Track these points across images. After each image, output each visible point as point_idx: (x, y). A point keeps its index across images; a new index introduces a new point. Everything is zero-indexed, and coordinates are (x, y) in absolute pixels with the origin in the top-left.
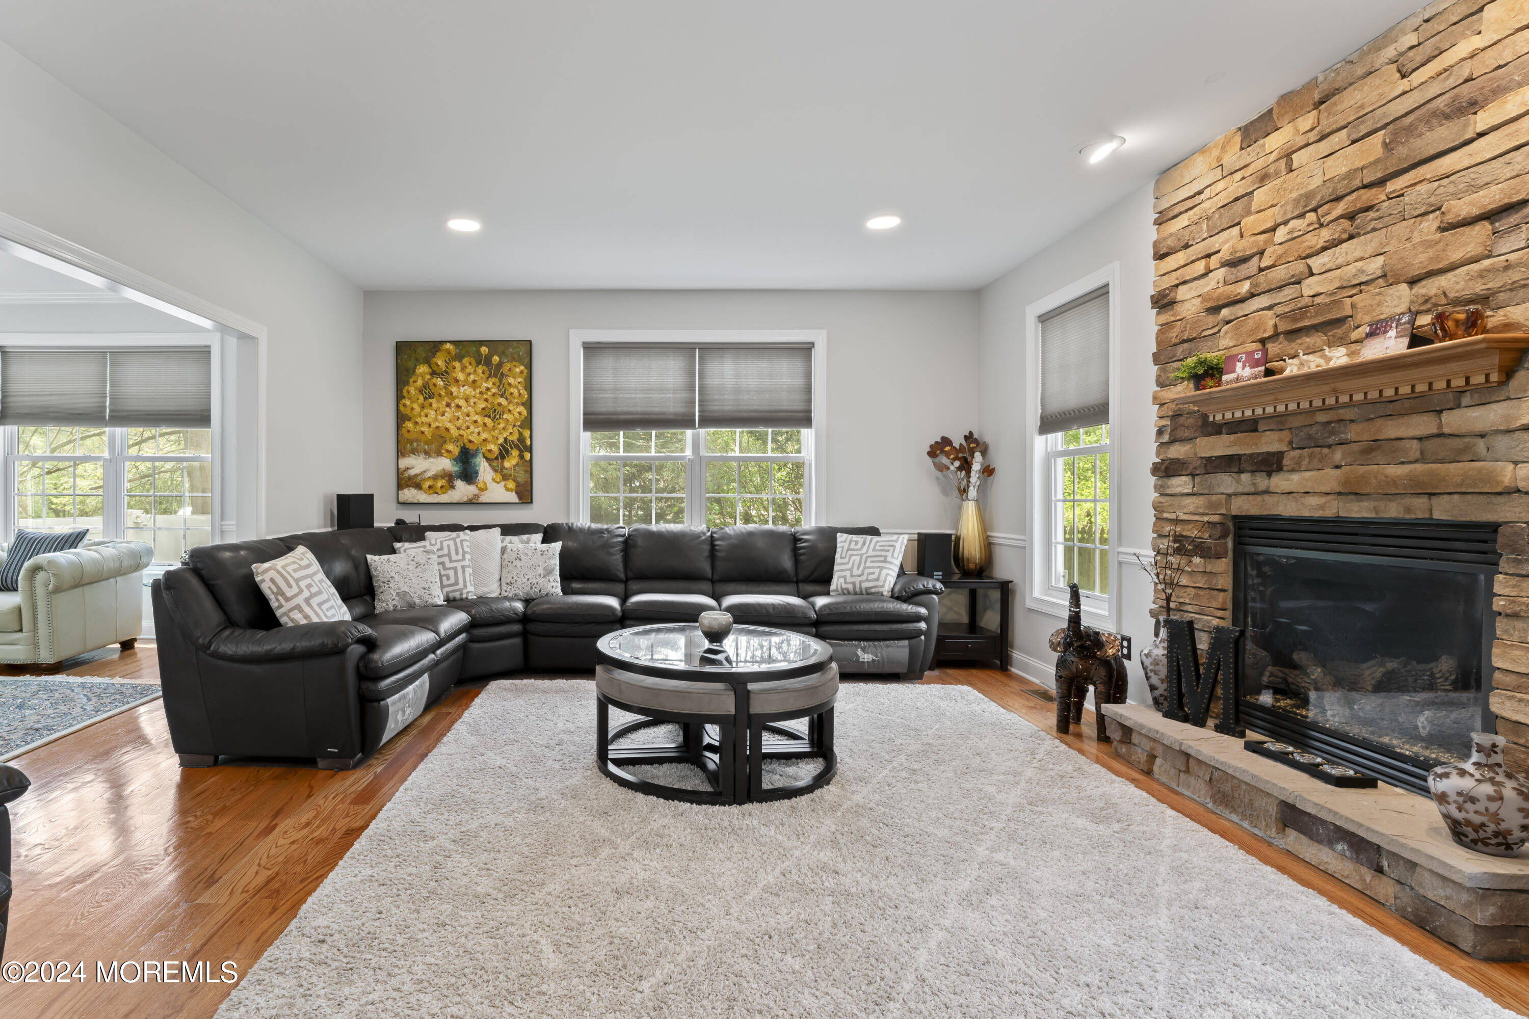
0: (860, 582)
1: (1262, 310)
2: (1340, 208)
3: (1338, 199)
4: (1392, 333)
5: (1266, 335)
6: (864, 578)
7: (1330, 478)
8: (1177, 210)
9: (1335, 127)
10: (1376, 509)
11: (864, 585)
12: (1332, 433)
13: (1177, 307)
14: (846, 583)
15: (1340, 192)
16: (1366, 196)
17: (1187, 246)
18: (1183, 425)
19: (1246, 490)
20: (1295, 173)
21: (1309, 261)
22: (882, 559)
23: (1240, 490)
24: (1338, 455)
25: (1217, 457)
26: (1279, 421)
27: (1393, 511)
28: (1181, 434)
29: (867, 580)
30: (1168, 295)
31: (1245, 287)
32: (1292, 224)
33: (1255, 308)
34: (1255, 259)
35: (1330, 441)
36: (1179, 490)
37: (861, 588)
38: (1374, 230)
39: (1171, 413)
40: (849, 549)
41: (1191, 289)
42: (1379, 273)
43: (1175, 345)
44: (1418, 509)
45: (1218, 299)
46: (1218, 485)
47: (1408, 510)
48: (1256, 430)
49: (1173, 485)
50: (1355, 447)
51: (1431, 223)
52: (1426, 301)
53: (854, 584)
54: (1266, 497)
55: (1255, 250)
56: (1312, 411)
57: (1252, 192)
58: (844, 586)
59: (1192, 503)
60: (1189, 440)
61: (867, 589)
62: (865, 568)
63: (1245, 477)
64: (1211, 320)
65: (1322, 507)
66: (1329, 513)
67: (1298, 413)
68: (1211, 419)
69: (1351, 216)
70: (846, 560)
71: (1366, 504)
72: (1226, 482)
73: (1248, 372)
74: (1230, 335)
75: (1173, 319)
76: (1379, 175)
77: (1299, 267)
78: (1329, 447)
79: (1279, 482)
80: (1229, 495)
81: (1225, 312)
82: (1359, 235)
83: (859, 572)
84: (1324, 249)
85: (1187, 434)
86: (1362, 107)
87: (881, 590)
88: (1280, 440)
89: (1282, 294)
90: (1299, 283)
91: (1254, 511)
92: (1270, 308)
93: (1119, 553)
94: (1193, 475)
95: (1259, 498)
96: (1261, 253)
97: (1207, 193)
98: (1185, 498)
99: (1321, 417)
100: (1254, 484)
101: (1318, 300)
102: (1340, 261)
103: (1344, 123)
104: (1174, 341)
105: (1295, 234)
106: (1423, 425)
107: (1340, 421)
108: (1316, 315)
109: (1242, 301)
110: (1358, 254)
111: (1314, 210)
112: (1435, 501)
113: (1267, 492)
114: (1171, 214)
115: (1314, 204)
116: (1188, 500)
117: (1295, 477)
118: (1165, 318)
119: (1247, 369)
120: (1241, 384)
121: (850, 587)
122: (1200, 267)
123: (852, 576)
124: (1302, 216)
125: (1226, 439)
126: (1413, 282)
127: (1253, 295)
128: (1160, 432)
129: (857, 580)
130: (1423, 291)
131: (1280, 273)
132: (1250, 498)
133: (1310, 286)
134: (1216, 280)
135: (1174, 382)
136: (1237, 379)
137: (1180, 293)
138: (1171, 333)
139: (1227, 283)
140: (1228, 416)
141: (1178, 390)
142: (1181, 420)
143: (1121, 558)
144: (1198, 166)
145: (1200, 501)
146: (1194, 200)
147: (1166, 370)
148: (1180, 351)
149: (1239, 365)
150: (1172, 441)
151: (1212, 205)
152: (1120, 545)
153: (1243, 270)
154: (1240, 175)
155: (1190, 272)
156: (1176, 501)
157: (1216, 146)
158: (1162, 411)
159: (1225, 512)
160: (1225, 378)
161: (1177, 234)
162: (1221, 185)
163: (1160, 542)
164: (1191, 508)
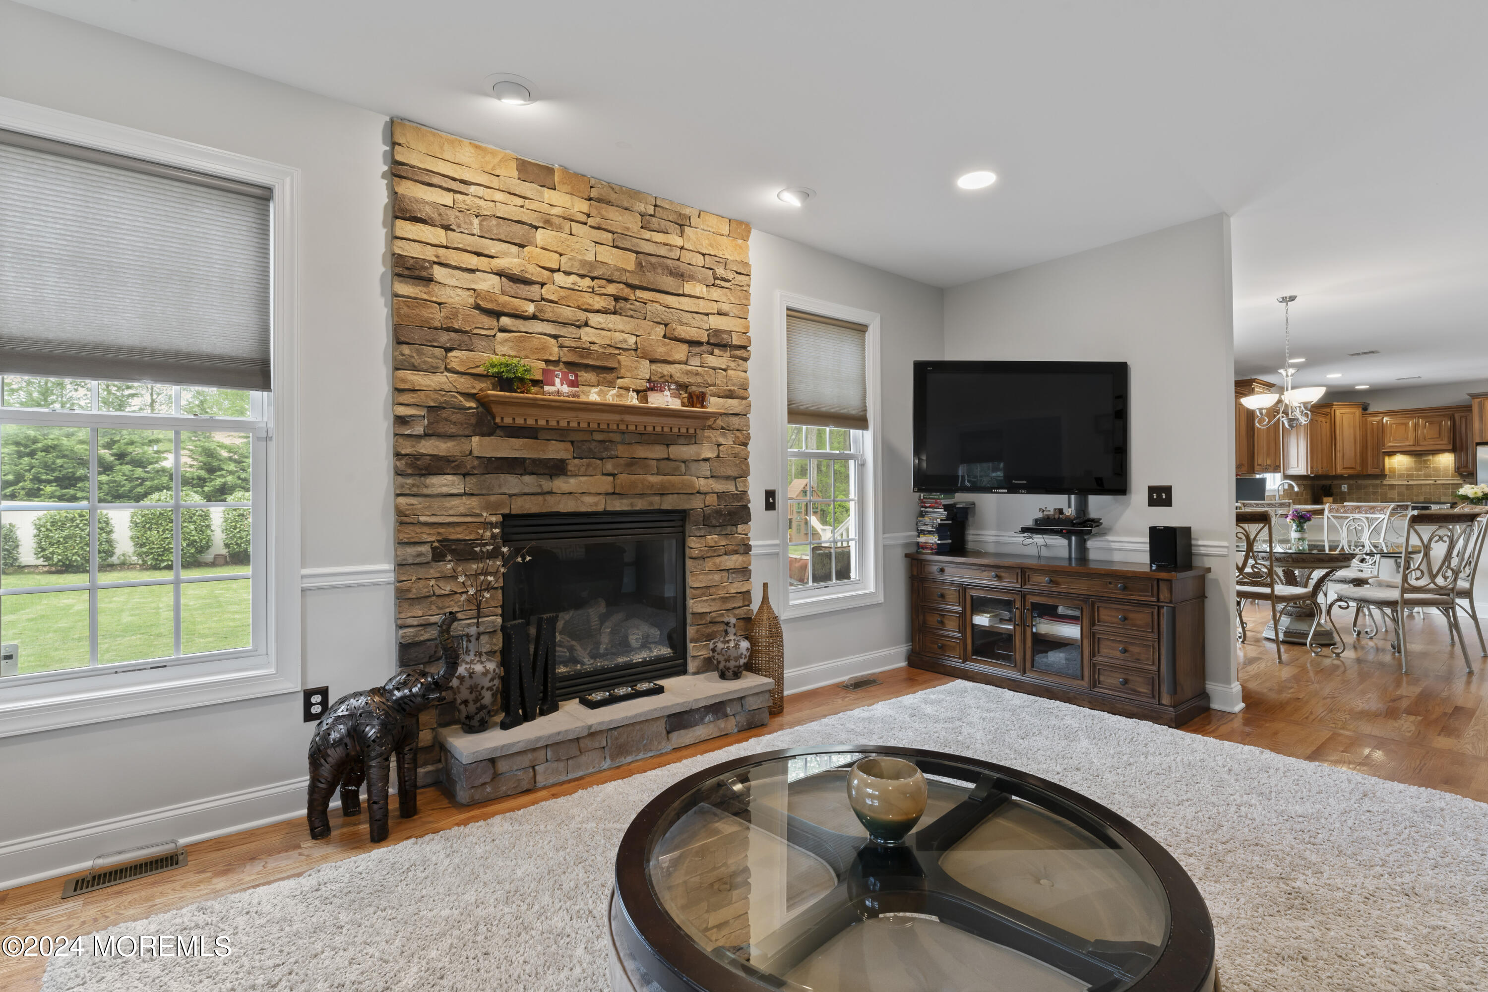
1: (545, 334)
2: (612, 289)
3: (610, 281)
4: (667, 393)
5: (551, 358)
7: (605, 484)
8: (436, 180)
9: (609, 228)
10: (632, 505)
12: (606, 449)
13: (435, 288)
15: (615, 278)
16: (627, 292)
17: (447, 228)
18: (446, 420)
19: (531, 491)
20: (575, 239)
21: (590, 315)
23: (527, 490)
24: (609, 467)
25: (497, 459)
26: (561, 434)
27: (640, 505)
28: (443, 428)
30: (427, 268)
31: (531, 308)
32: (573, 278)
33: (540, 330)
34: (537, 287)
35: (604, 455)
36: (445, 490)
38: (632, 317)
39: (432, 404)
41: (453, 276)
42: (634, 347)
43: (436, 328)
44: (657, 503)
45: (504, 306)
46: (500, 486)
47: (651, 504)
48: (536, 438)
49: (433, 485)
50: (621, 461)
51: (660, 330)
52: (662, 377)
54: (548, 497)
55: (540, 280)
56: (592, 432)
57: (537, 228)
59: (460, 505)
60: (451, 437)
63: (527, 479)
64: (486, 321)
65: (596, 504)
66: (600, 508)
67: (578, 430)
68: (498, 420)
69: (617, 299)
71: (625, 501)
72: (512, 483)
73: (565, 389)
74: (510, 344)
75: (425, 297)
76: (637, 283)
77: (582, 316)
78: (601, 459)
79: (561, 484)
80: (511, 496)
81: (505, 321)
82: (620, 314)
84: (598, 311)
85: (453, 430)
86: (628, 229)
88: (566, 450)
89: (565, 330)
90: (579, 327)
91: (535, 510)
92: (555, 337)
93: (303, 577)
94: (464, 475)
95: (540, 498)
96: (543, 285)
97: (472, 189)
98: (448, 499)
99: (598, 437)
100: (541, 486)
101: (593, 347)
102: (611, 326)
103: (615, 230)
104: (437, 324)
105: (577, 288)
106: (658, 452)
107: (611, 441)
108: (597, 359)
109: (526, 318)
110: (621, 327)
111: (593, 279)
112: (665, 497)
113: (550, 493)
114: (426, 179)
115: (595, 274)
116: (456, 502)
117: (572, 481)
118: (405, 289)
119: (565, 386)
120: (562, 398)
122: (473, 261)
124: (582, 276)
125: (517, 442)
126: (652, 361)
127: (534, 317)
128: (400, 420)
130: (660, 370)
131: (567, 313)
132: (533, 497)
133: (587, 335)
134: (489, 284)
135: (433, 370)
136: (558, 393)
137: (439, 273)
138: (425, 313)
139: (503, 293)
140: (520, 421)
141: (440, 380)
142: (445, 414)
143: (308, 584)
144: (466, 154)
145: (473, 502)
146: (462, 187)
147: (419, 353)
148: (445, 338)
149: (557, 381)
150: (426, 435)
151: (487, 208)
152: (304, 565)
153: (524, 290)
154: (520, 201)
155: (454, 257)
156: (436, 503)
157: (493, 153)
158: (407, 398)
159: (507, 511)
160: (547, 388)
161: (434, 205)
162: (499, 196)
163: (411, 550)
164: (462, 510)
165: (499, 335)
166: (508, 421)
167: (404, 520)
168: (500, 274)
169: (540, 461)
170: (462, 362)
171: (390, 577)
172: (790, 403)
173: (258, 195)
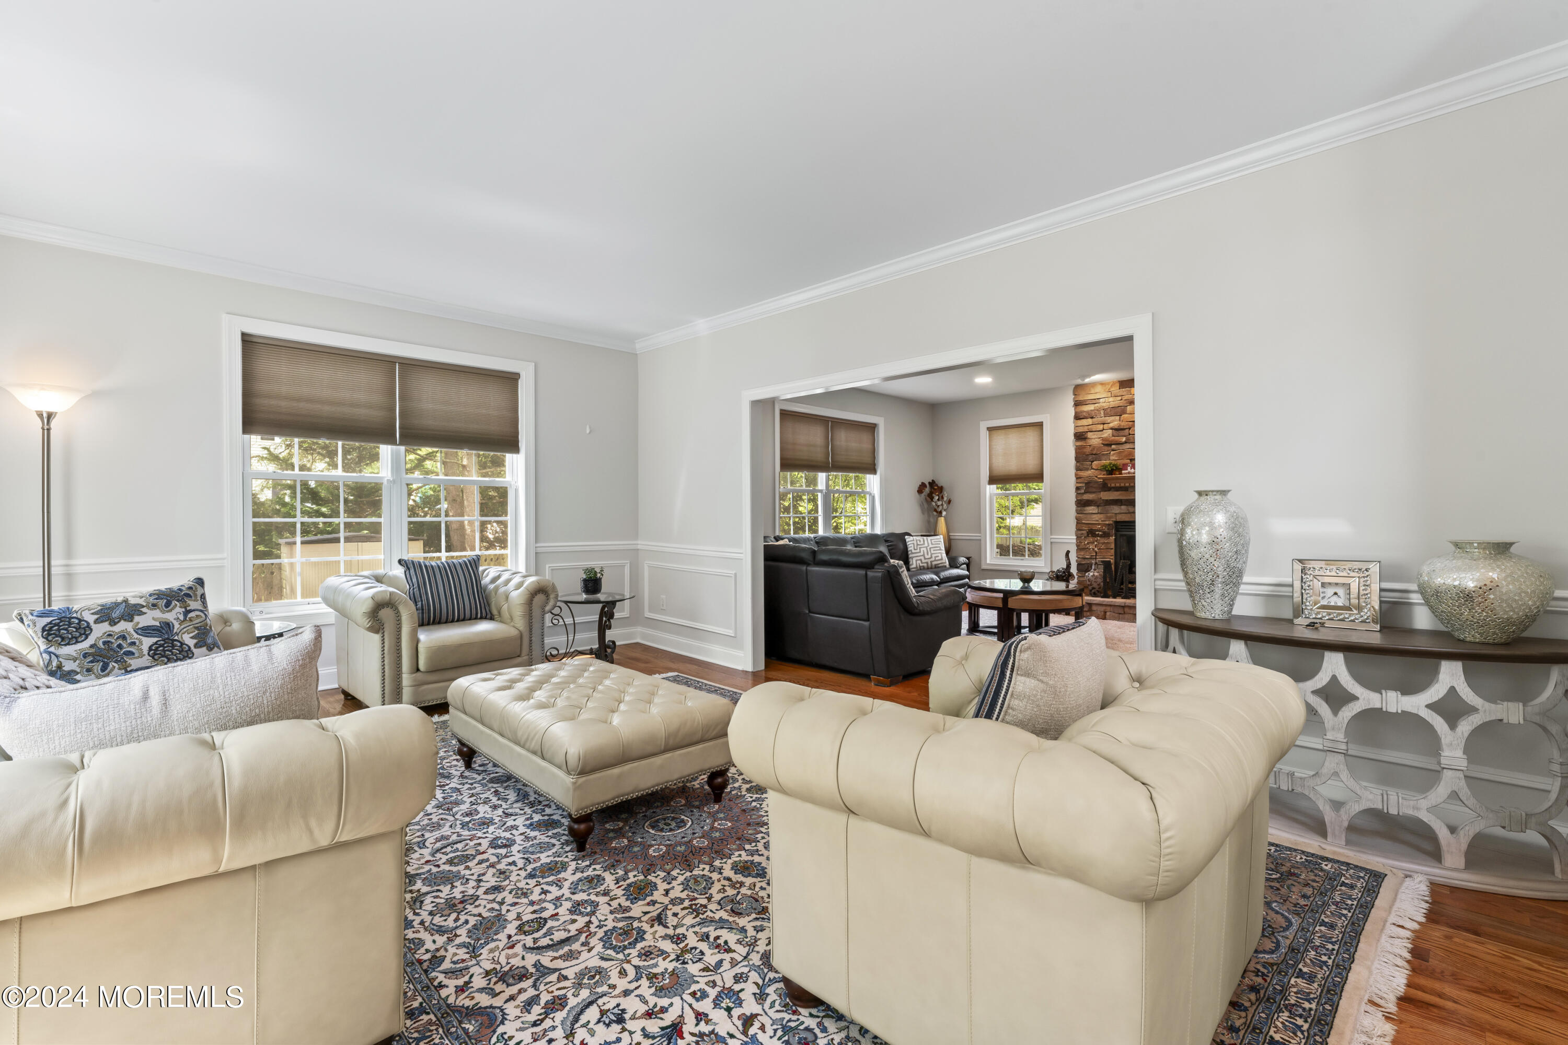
0: (931, 562)
1: (1130, 449)
6: (933, 559)
8: (1088, 402)
11: (934, 563)
13: (1088, 441)
17: (1092, 418)
18: (1092, 487)
19: (1124, 512)
22: (939, 549)
23: (1122, 512)
25: (1110, 500)
28: (1090, 490)
29: (935, 560)
30: (1085, 435)
31: (1124, 440)
33: (1128, 447)
34: (1127, 430)
36: (1091, 512)
37: (932, 565)
39: (1087, 482)
40: (918, 545)
41: (1095, 434)
43: (1088, 455)
45: (1112, 441)
46: (1111, 510)
48: (1127, 491)
49: (1087, 510)
53: (927, 563)
55: (1128, 427)
57: (1126, 407)
58: (921, 565)
59: (1096, 517)
60: (1094, 492)
61: (935, 565)
62: (932, 554)
63: (1123, 507)
64: (1106, 448)
68: (1109, 485)
70: (918, 551)
72: (1116, 509)
73: (1132, 471)
74: (1116, 455)
75: (1085, 444)
80: (1116, 514)
81: (1113, 446)
83: (929, 556)
85: (1094, 490)
87: (945, 564)
91: (1127, 519)
93: (1051, 538)
94: (1098, 506)
95: (1129, 515)
96: (1130, 429)
97: (1101, 400)
98: (1093, 515)
100: (1128, 510)
104: (1088, 453)
109: (1122, 444)
114: (1085, 403)
118: (1079, 443)
121: (925, 565)
122: (1101, 427)
123: (925, 559)
125: (1118, 493)
127: (1126, 442)
128: (1078, 489)
129: (929, 561)
132: (1125, 514)
134: (1108, 434)
135: (1087, 469)
136: (1129, 473)
137: (1090, 435)
138: (1085, 450)
139: (1113, 436)
140: (1118, 485)
141: (1090, 473)
142: (1091, 485)
143: (1052, 540)
144: (1099, 388)
145: (1101, 516)
146: (1097, 401)
147: (1082, 464)
148: (1090, 458)
149: (1129, 468)
150: (1085, 492)
151: (1105, 405)
152: (1051, 535)
153: (1122, 433)
154: (1120, 398)
155: (1094, 428)
156: (1088, 516)
157: (1108, 384)
158: (1079, 480)
159: (1114, 520)
160: (1123, 472)
161: (1087, 412)
162: (1111, 399)
163: (1079, 532)
164: (1097, 519)
165: (1112, 452)
166: (1113, 485)
167: (1079, 522)
168: (1112, 429)
169: (1127, 500)
170: (1096, 465)
171: (1075, 541)
173: (1039, 425)
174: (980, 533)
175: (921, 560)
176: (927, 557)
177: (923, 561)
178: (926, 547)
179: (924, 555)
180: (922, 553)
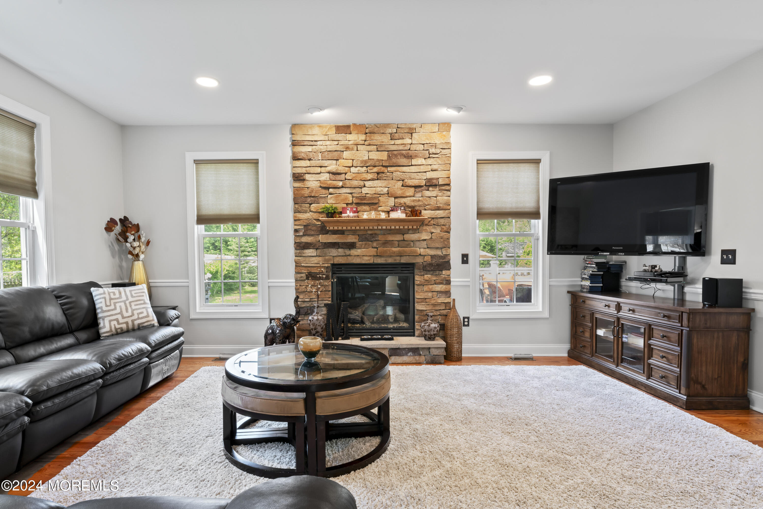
0: (133, 321)
1: (347, 193)
2: (375, 170)
3: (375, 166)
4: (399, 212)
5: (349, 202)
6: (136, 317)
7: (372, 251)
8: (305, 143)
9: (374, 144)
10: (386, 260)
11: (136, 323)
12: (373, 237)
13: (306, 182)
14: (119, 323)
15: (377, 165)
16: (383, 169)
17: (310, 160)
18: (310, 229)
19: (341, 255)
20: (359, 152)
21: (365, 182)
22: (142, 302)
23: (339, 254)
24: (375, 244)
25: (328, 243)
26: (354, 232)
27: (390, 261)
28: (309, 232)
29: (139, 318)
30: (303, 176)
31: (340, 184)
32: (358, 168)
33: (344, 192)
34: (344, 175)
35: (372, 240)
36: (310, 254)
37: (133, 324)
38: (385, 180)
39: (305, 224)
40: (111, 299)
41: (312, 177)
42: (386, 193)
43: (306, 197)
44: (398, 260)
45: (330, 185)
46: (329, 253)
47: (395, 260)
48: (344, 234)
49: (306, 253)
50: (380, 242)
51: (400, 183)
52: (400, 204)
53: (127, 323)
54: (349, 257)
55: (344, 172)
56: (367, 230)
57: (343, 151)
58: (118, 326)
59: (315, 260)
60: (312, 235)
61: (139, 325)
62: (133, 311)
63: (340, 250)
64: (324, 191)
65: (369, 260)
66: (371, 262)
67: (360, 230)
68: (328, 228)
69: (378, 173)
70: (112, 307)
71: (382, 259)
72: (333, 252)
73: (352, 214)
74: (333, 199)
75: (303, 186)
76: (388, 165)
77: (362, 183)
78: (372, 241)
79: (354, 252)
80: (334, 257)
81: (331, 190)
82: (380, 180)
83: (130, 313)
84: (370, 180)
85: (313, 233)
86: (383, 142)
87: (152, 323)
88: (355, 238)
89: (355, 190)
90: (361, 188)
91: (343, 262)
92: (351, 193)
93: (268, 282)
94: (317, 249)
95: (346, 258)
96: (346, 174)
97: (319, 142)
98: (311, 258)
99: (369, 232)
100: (345, 253)
101: (367, 195)
102: (375, 185)
103: (376, 144)
104: (306, 195)
105: (360, 172)
106: (399, 237)
107: (375, 234)
108: (369, 200)
109: (339, 188)
110: (380, 185)
111: (367, 167)
112: (402, 258)
113: (350, 255)
114: (302, 144)
115: (368, 165)
116: (314, 259)
117: (359, 251)
118: (297, 185)
120: (350, 218)
121: (124, 326)
122: (318, 170)
123: (123, 317)
124: (362, 167)
125: (335, 236)
126: (395, 198)
127: (342, 187)
128: (296, 231)
129: (129, 320)
130: (399, 201)
131: (355, 183)
132: (342, 257)
133: (365, 190)
134: (325, 177)
135: (305, 212)
136: (348, 216)
137: (307, 177)
138: (303, 192)
139: (331, 180)
140: (336, 228)
141: (308, 215)
142: (310, 227)
143: (270, 285)
144: (316, 131)
145: (320, 259)
146: (315, 143)
147: (301, 206)
148: (309, 200)
149: (348, 212)
150: (304, 235)
151: (323, 148)
152: (269, 279)
153: (338, 177)
154: (336, 143)
155: (312, 170)
156: (307, 259)
157: (326, 127)
158: (297, 223)
159: (332, 262)
160: (343, 215)
161: (305, 153)
162: (328, 143)
163: (299, 275)
164: (316, 262)
165: (329, 196)
166: (331, 228)
167: (298, 265)
168: (329, 173)
169: (345, 243)
170: (315, 208)
171: (294, 284)
172: (478, 209)
173: (255, 162)
174: (188, 279)
175: (117, 320)
176: (126, 314)
177: (121, 321)
178: (125, 302)
179: (121, 313)
180: (118, 311)
